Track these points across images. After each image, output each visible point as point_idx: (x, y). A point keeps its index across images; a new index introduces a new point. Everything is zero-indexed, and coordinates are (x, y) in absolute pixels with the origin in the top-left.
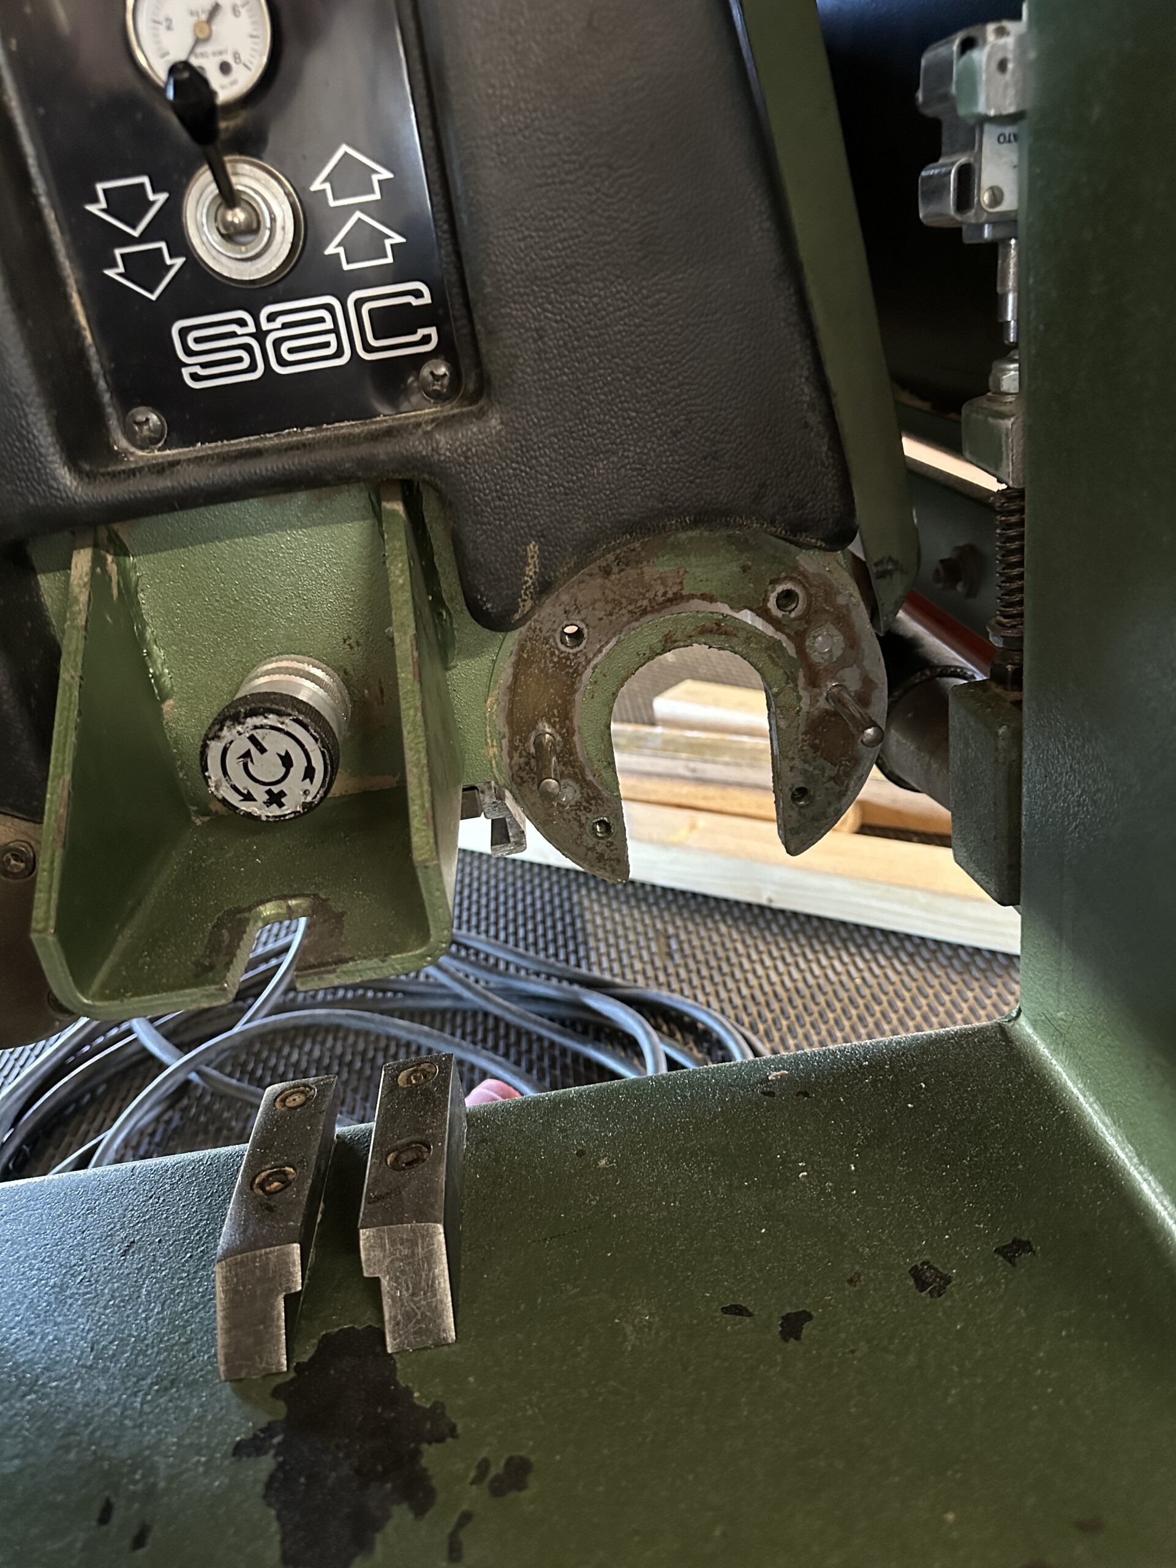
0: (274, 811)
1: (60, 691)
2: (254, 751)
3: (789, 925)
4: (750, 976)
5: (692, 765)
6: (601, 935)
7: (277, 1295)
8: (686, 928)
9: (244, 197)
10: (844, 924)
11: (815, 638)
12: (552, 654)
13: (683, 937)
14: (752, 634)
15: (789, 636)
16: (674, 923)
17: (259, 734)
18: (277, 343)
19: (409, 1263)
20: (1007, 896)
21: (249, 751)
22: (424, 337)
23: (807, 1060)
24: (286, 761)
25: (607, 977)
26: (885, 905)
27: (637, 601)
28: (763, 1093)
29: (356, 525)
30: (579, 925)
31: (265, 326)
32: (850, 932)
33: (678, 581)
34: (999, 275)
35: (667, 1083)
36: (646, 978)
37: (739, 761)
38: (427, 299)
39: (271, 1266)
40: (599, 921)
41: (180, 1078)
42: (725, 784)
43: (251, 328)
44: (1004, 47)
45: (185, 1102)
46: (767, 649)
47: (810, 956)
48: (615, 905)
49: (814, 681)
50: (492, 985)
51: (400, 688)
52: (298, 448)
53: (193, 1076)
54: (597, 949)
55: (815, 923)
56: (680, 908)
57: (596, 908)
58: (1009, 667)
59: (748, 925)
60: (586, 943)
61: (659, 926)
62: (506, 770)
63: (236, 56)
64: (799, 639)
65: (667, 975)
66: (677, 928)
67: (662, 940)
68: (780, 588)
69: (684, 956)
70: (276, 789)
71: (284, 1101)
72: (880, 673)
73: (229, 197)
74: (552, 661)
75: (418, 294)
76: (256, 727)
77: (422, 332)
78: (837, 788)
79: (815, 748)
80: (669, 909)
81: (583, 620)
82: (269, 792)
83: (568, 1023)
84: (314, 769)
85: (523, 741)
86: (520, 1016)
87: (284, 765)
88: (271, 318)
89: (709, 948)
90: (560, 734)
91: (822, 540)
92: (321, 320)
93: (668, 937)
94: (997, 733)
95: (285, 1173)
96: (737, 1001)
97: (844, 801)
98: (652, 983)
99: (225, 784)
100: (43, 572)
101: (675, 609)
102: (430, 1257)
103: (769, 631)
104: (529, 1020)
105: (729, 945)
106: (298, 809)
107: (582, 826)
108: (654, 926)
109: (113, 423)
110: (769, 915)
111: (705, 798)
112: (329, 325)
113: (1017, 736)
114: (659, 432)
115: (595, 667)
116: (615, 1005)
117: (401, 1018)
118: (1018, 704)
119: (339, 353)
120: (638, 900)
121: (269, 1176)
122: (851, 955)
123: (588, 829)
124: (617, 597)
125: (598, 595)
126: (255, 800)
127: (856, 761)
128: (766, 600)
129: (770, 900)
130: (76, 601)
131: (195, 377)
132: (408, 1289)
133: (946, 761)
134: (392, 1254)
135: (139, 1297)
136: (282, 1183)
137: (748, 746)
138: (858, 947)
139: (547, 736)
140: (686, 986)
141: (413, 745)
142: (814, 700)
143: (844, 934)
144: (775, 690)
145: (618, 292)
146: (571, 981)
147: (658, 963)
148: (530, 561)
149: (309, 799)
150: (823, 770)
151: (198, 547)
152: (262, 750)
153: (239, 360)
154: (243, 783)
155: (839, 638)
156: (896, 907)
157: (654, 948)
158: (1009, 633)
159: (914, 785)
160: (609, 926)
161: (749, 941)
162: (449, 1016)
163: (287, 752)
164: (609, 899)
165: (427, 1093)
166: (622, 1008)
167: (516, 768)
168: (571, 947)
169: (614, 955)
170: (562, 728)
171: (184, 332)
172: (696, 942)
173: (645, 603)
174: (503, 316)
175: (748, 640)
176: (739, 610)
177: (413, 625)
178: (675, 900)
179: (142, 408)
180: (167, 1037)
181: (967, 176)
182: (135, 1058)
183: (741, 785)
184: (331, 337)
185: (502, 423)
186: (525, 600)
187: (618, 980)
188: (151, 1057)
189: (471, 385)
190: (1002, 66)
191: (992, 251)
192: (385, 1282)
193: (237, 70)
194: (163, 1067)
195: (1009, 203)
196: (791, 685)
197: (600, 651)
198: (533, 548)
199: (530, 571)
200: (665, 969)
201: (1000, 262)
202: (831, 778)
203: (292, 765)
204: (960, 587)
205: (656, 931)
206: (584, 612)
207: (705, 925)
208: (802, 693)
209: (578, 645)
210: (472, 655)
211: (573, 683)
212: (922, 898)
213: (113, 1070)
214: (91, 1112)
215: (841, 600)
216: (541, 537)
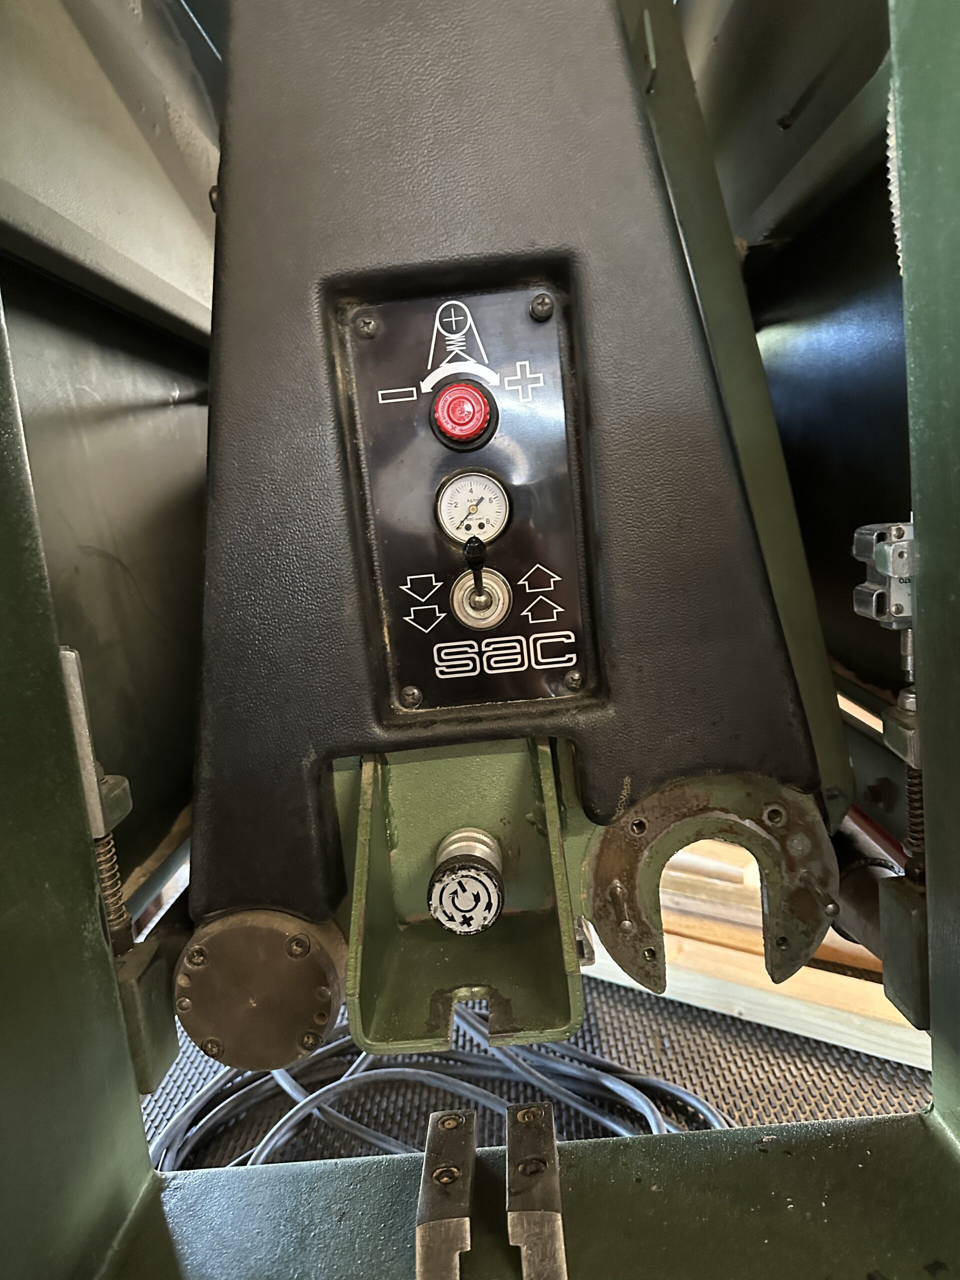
0: (465, 929)
1: (358, 848)
2: (460, 891)
3: (755, 1035)
4: (726, 1073)
5: (677, 899)
6: (610, 1030)
7: (455, 1252)
8: (675, 1031)
9: (486, 589)
10: (797, 1036)
11: (793, 840)
12: (626, 837)
13: (673, 1038)
14: (752, 834)
15: (776, 838)
16: (666, 1026)
17: (464, 880)
18: (489, 658)
19: (539, 1239)
20: (921, 1024)
21: (456, 891)
22: (569, 658)
23: (788, 1129)
24: (477, 898)
25: (616, 1063)
26: (829, 1024)
27: (680, 809)
28: (760, 1150)
29: (518, 754)
30: (592, 1021)
31: (484, 649)
32: (802, 1044)
33: (706, 798)
34: (902, 646)
35: (693, 1138)
36: (647, 1068)
37: (713, 899)
38: (573, 640)
39: (451, 1232)
40: (608, 1019)
41: (306, 1111)
42: (703, 917)
43: (476, 650)
44: (902, 546)
45: (306, 1131)
46: (762, 845)
47: (772, 1061)
48: (620, 1008)
49: (792, 867)
50: (535, 1064)
51: (553, 861)
52: (502, 719)
53: (316, 1112)
54: (608, 1042)
55: (775, 1035)
56: (670, 1014)
57: (605, 1009)
58: (917, 870)
59: (724, 1032)
60: (599, 1036)
61: (655, 1027)
62: (590, 909)
63: (488, 521)
64: (782, 840)
65: (663, 1067)
66: (668, 1030)
67: (658, 1038)
68: (770, 808)
69: (675, 1053)
70: (468, 915)
71: (443, 1123)
72: (834, 866)
73: (479, 588)
74: (625, 841)
75: (568, 637)
76: (463, 876)
77: (568, 656)
78: (807, 940)
79: (792, 911)
80: (661, 1013)
81: (646, 818)
82: (464, 917)
83: (588, 1098)
84: (492, 904)
85: (603, 891)
86: (555, 1089)
87: (475, 900)
88: (488, 645)
89: (694, 1048)
90: (627, 888)
91: (800, 788)
92: (515, 647)
93: (662, 1037)
94: (911, 914)
95: (453, 1172)
96: (717, 1092)
97: (811, 948)
98: (651, 1071)
99: (439, 910)
100: (337, 770)
101: (704, 815)
102: (553, 1235)
103: (763, 833)
104: (561, 1093)
105: (709, 1047)
106: (480, 928)
107: (636, 951)
108: (651, 1027)
109: (393, 693)
110: (739, 1026)
111: (688, 927)
112: (518, 650)
113: (924, 917)
114: (704, 722)
115: (652, 847)
116: (628, 1088)
117: (469, 1082)
118: (923, 895)
119: (522, 664)
120: (637, 1005)
121: (442, 1172)
122: (803, 1062)
123: (641, 954)
124: (668, 805)
125: (656, 804)
126: (455, 921)
127: (819, 922)
128: (761, 815)
129: (741, 1014)
130: (366, 793)
131: (442, 672)
132: (538, 1257)
133: (877, 926)
134: (528, 1230)
135: (354, 1250)
136: (450, 1178)
137: (719, 888)
138: (808, 1056)
139: (619, 889)
140: (677, 1077)
141: (562, 897)
142: (792, 880)
143: (797, 1045)
144: (767, 871)
145: (685, 651)
146: (589, 1065)
147: (655, 1057)
148: (625, 787)
149: (486, 923)
150: (797, 926)
151: (427, 762)
152: (464, 890)
153: (468, 665)
154: (450, 909)
155: (807, 842)
156: (837, 1027)
157: (651, 1045)
158: (916, 849)
159: (857, 940)
160: (616, 1025)
161: (725, 1045)
162: (497, 1084)
163: (478, 893)
164: (615, 1002)
165: (538, 1127)
166: (632, 1090)
167: (597, 908)
168: (587, 1039)
169: (620, 1048)
170: (628, 884)
171: (440, 650)
172: (683, 1043)
173: (685, 810)
174: (621, 659)
175: (749, 839)
176: (744, 819)
177: (559, 822)
178: (666, 1008)
179: (410, 687)
180: (295, 1077)
181: (882, 599)
182: (269, 1093)
183: (714, 919)
184: (519, 657)
185: (616, 712)
186: (620, 809)
187: (626, 1068)
188: (283, 1092)
189: (592, 685)
190: (901, 555)
191: (896, 637)
192: (524, 1249)
193: (487, 527)
194: (295, 1103)
195: (907, 613)
196: (777, 869)
197: (655, 837)
198: (627, 780)
199: (625, 793)
200: (661, 1062)
201: (902, 638)
202: (803, 932)
203: (479, 901)
204: (881, 805)
205: (652, 1031)
206: (647, 813)
207: (690, 1029)
208: (784, 874)
209: (642, 833)
210: (576, 835)
211: (638, 856)
212: (857, 1021)
213: (253, 1101)
214: (236, 1132)
215: (809, 819)
216: (632, 774)
